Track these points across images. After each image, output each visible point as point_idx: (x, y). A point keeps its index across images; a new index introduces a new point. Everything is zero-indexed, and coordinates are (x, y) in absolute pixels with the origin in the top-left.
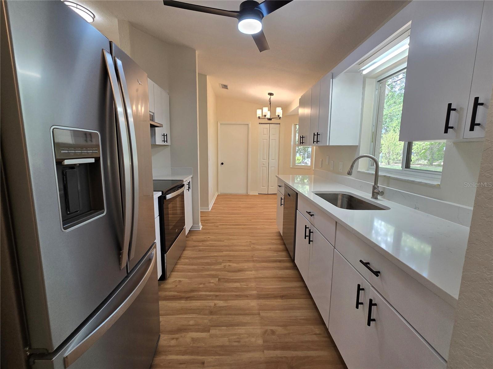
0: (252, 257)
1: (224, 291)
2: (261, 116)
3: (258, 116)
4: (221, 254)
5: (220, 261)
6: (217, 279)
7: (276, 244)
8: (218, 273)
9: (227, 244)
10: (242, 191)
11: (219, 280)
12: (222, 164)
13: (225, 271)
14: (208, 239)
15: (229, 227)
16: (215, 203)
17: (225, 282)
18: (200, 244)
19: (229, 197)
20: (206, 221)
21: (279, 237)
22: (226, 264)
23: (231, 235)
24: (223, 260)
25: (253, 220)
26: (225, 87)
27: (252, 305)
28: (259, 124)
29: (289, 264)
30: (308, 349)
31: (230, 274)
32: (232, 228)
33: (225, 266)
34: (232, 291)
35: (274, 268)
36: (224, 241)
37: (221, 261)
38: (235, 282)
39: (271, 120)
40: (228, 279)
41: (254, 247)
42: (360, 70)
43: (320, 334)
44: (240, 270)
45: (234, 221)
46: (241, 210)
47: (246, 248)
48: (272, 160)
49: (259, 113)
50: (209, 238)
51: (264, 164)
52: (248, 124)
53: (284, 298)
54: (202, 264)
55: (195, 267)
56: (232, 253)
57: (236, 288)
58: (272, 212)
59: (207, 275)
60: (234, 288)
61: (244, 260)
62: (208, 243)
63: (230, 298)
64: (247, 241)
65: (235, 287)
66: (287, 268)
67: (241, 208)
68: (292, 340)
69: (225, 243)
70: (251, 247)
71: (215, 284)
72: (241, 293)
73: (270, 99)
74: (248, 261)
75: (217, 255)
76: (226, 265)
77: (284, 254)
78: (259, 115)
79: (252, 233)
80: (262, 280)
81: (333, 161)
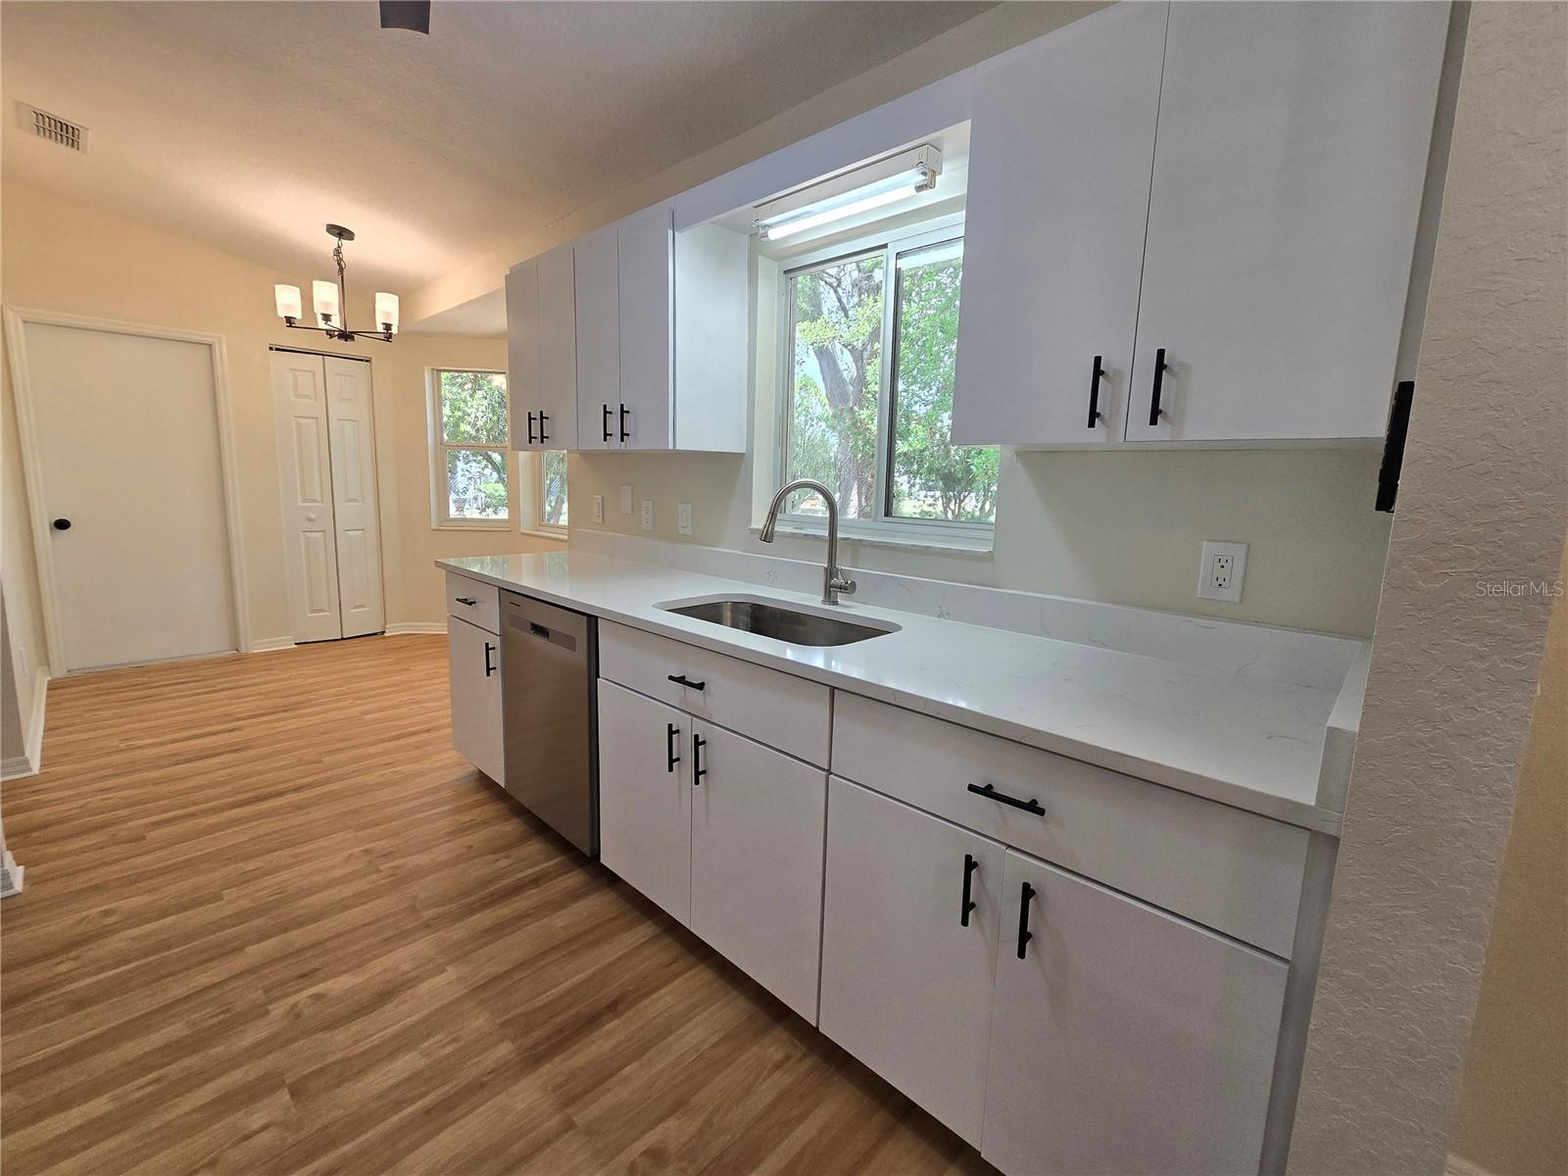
0: (412, 910)
1: (355, 1125)
2: (297, 314)
3: (282, 313)
4: (239, 963)
5: (253, 996)
6: (284, 1096)
7: (484, 823)
8: (268, 1063)
9: (245, 903)
10: (211, 644)
11: (295, 1092)
12: (62, 525)
13: (307, 1033)
14: (110, 920)
15: (214, 819)
16: (52, 724)
17: (338, 1085)
18: (63, 968)
19: (133, 680)
20: (36, 834)
21: (480, 796)
22: (291, 1000)
23: (248, 857)
24: (267, 990)
25: (327, 760)
26: (67, 133)
27: (520, 1106)
28: (271, 349)
29: (574, 879)
30: (787, 1126)
31: (340, 1036)
32: (238, 821)
33: (295, 1014)
34: (399, 1105)
35: (529, 915)
36: (218, 897)
37: (257, 995)
38: (393, 1055)
39: (353, 339)
40: (347, 1060)
41: (397, 868)
42: (758, 223)
43: (787, 1058)
44: (384, 996)
45: (228, 788)
46: (240, 729)
47: (360, 885)
48: (348, 501)
49: (288, 300)
50: (107, 913)
51: (310, 520)
52: (210, 345)
53: (620, 1007)
54: (137, 1067)
55: (100, 1106)
56: (298, 937)
57: (408, 1079)
58: (400, 705)
59: (203, 1107)
60: (398, 1085)
61: (380, 937)
62: (117, 942)
63: (406, 1142)
64: (349, 852)
65: (406, 1075)
66: (575, 896)
67: (238, 720)
68: (729, 1137)
69: (230, 902)
70: (380, 871)
71: (285, 1125)
72: (445, 1089)
73: (338, 251)
74: (401, 937)
75: (216, 980)
76: (296, 1004)
77: (535, 847)
78: (288, 307)
79: (355, 811)
80: (507, 982)
81: (651, 503)
